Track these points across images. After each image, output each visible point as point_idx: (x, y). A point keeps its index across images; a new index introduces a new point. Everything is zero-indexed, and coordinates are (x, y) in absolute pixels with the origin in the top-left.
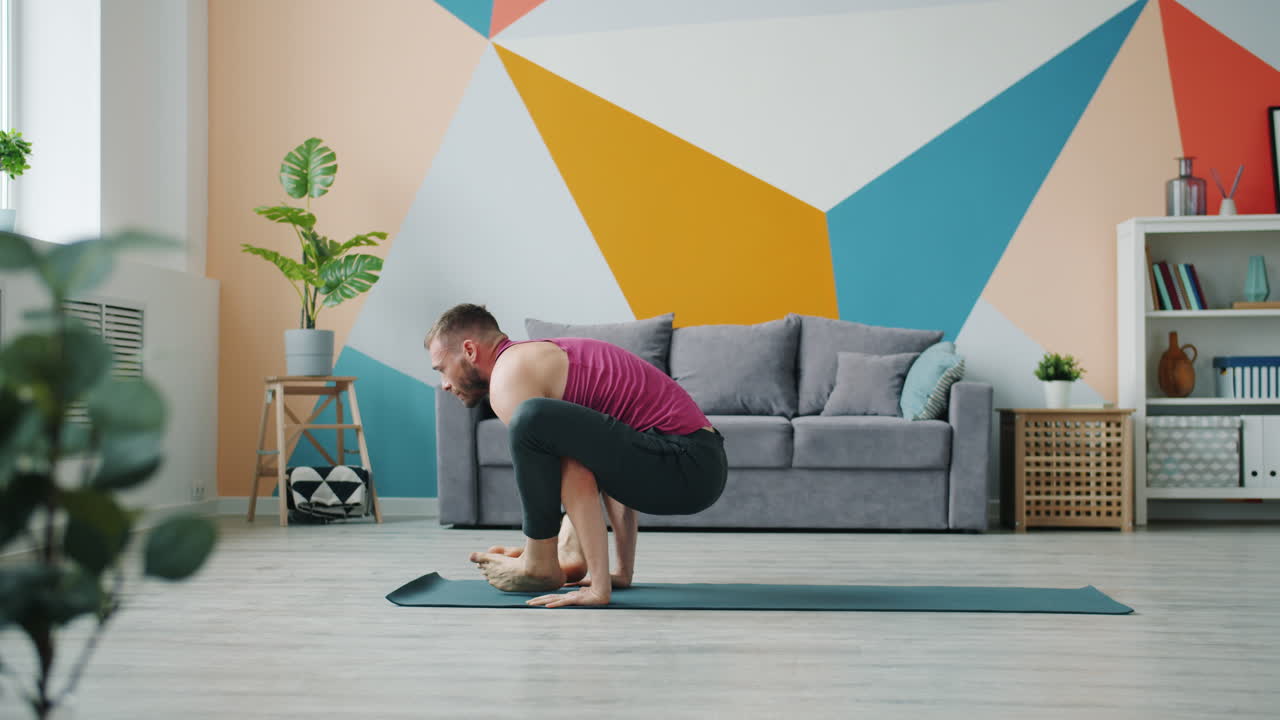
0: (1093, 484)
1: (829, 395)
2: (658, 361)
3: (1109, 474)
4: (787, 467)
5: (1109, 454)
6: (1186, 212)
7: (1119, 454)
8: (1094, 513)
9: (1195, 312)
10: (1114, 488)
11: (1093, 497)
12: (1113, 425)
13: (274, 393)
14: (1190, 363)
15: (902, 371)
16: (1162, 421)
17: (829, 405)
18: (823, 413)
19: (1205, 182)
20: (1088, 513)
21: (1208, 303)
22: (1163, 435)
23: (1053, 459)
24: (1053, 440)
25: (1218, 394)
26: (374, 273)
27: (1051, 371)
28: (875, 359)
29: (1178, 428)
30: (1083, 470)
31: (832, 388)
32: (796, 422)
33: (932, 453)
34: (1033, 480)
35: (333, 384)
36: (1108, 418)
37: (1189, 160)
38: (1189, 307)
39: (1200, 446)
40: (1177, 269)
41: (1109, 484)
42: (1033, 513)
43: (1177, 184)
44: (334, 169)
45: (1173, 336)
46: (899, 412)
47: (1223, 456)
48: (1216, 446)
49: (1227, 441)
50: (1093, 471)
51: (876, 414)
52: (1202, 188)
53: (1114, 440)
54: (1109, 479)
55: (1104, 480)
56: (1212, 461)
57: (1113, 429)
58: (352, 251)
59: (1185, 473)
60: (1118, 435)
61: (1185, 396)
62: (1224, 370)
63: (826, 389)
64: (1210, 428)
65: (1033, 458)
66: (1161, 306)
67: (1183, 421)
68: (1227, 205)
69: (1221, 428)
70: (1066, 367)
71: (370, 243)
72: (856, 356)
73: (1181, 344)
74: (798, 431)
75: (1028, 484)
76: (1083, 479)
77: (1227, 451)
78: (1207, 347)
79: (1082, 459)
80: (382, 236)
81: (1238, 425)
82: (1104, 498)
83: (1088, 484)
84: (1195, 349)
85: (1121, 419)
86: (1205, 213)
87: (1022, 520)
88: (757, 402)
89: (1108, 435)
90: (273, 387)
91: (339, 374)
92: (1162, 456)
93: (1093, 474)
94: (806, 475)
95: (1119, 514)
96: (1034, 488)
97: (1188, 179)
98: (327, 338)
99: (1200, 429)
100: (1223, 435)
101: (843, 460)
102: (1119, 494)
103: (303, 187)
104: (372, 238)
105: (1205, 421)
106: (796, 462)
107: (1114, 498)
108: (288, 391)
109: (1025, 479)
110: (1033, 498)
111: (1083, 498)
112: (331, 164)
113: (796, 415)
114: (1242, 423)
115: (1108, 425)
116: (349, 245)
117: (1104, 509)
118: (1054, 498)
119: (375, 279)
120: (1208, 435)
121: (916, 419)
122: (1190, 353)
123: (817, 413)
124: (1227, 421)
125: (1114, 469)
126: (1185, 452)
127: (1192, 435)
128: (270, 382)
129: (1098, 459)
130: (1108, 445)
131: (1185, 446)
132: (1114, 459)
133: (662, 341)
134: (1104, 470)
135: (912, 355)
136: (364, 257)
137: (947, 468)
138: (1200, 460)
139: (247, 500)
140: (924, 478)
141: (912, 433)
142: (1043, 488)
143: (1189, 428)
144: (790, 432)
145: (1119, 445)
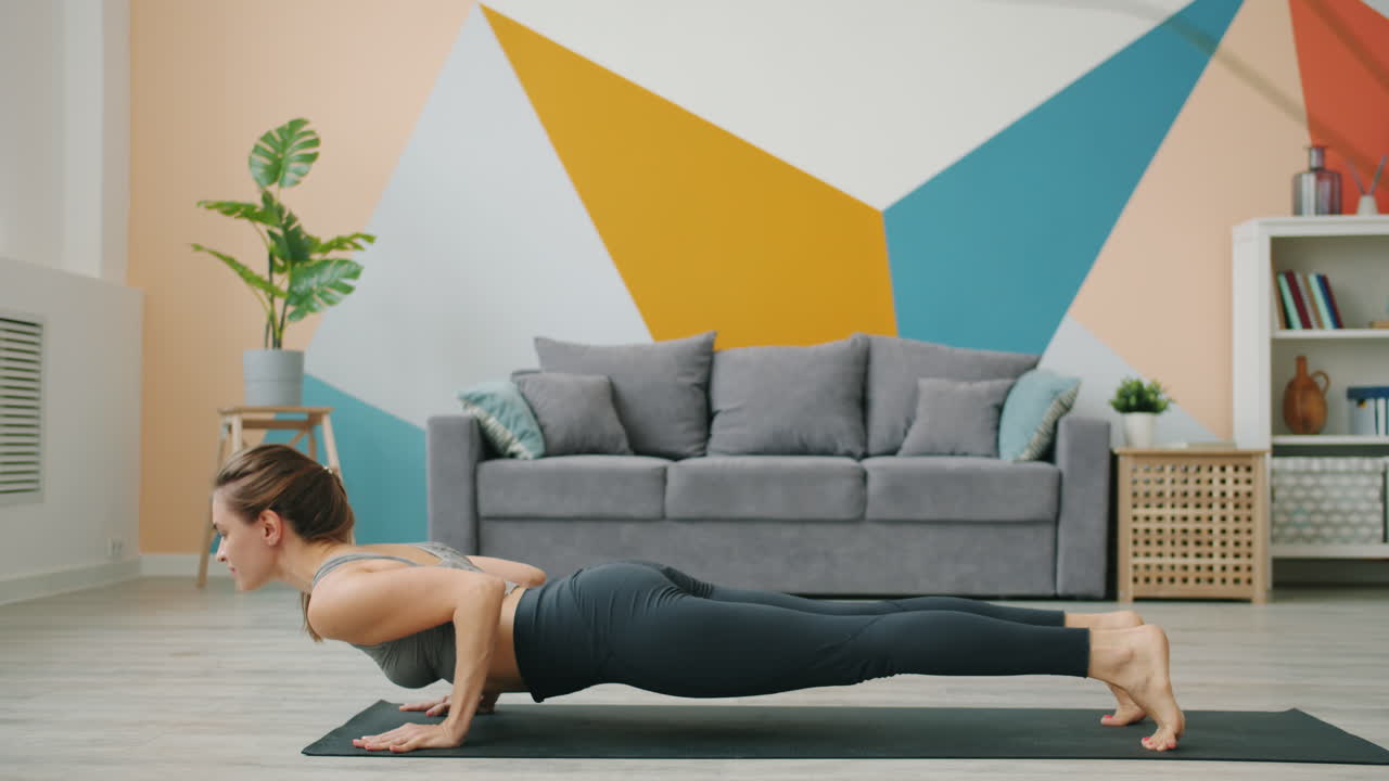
0: (1216, 544)
1: (906, 434)
2: (696, 389)
3: (1237, 532)
4: (859, 520)
5: (1237, 506)
6: (1318, 212)
7: (1249, 506)
8: (1217, 580)
9: (1329, 332)
10: (1243, 549)
11: (1217, 561)
12: (1242, 469)
13: (230, 428)
14: (1321, 394)
15: (998, 400)
16: (1290, 463)
17: (908, 444)
18: (901, 452)
19: (1339, 176)
20: (1211, 581)
21: (1344, 320)
22: (1290, 481)
23: (1167, 512)
24: (1167, 488)
25: (1353, 431)
26: (349, 282)
27: (1133, 401)
28: (963, 387)
29: (1310, 473)
30: (1204, 526)
31: (909, 424)
32: (868, 463)
33: (1037, 503)
34: (1141, 538)
35: (304, 417)
36: (1237, 461)
37: (1320, 149)
38: (1321, 325)
39: (1336, 494)
40: (1306, 280)
41: (1237, 544)
42: (1141, 580)
43: (1305, 177)
44: (312, 158)
45: (1301, 361)
46: (995, 451)
47: (1363, 506)
48: (1354, 494)
49: (1368, 487)
50: (1217, 526)
51: (965, 454)
52: (1337, 184)
53: (1243, 488)
54: (1237, 537)
55: (1231, 538)
56: (1351, 512)
57: (1242, 475)
58: (334, 254)
59: (1318, 526)
60: (1249, 482)
61: (1316, 432)
62: (1361, 402)
63: (902, 425)
64: (1348, 473)
65: (1141, 512)
66: (1288, 325)
67: (1316, 463)
68: (1367, 203)
69: (1361, 472)
70: (1152, 397)
71: (357, 247)
72: (942, 384)
73: (1311, 370)
74: (872, 476)
75: (1135, 542)
76: (1204, 537)
77: (1368, 500)
78: (1342, 375)
79: (1204, 512)
80: (370, 239)
81: (1381, 469)
82: (1230, 561)
83: (1210, 543)
84: (1326, 378)
85: (1252, 462)
86: (1340, 212)
87: (1127, 588)
88: (817, 438)
89: (1236, 482)
90: (228, 419)
91: (309, 404)
92: (1290, 506)
93: (1216, 531)
94: (882, 530)
95: (1249, 581)
96: (1142, 548)
97: (1319, 172)
98: (296, 359)
99: (1335, 473)
100: (1364, 481)
101: (929, 512)
102: (1249, 556)
103: (275, 172)
104: (360, 241)
105: (1341, 463)
106: (870, 514)
107: (1243, 561)
108: (247, 425)
109: (1131, 537)
110: (1141, 561)
111: (1204, 562)
112: (311, 151)
113: (866, 455)
114: (1386, 466)
115: (1236, 469)
116: (329, 247)
117: (1230, 575)
118: (1167, 561)
119: (348, 290)
120: (1345, 481)
121: (1016, 461)
122: (1321, 381)
123: (893, 452)
124: (1368, 463)
125: (1243, 525)
126: (1316, 501)
127: (1326, 481)
128: (225, 413)
129: (1223, 512)
130: (1236, 494)
131: (1317, 494)
132: (1243, 512)
133: (701, 365)
134: (1230, 526)
135: (1008, 382)
136: (343, 262)
137: (1056, 521)
138: (1336, 511)
139: (196, 558)
140: (1028, 533)
141: (1011, 479)
142: (1154, 549)
143: (1323, 472)
144: (864, 477)
145: (1249, 494)
